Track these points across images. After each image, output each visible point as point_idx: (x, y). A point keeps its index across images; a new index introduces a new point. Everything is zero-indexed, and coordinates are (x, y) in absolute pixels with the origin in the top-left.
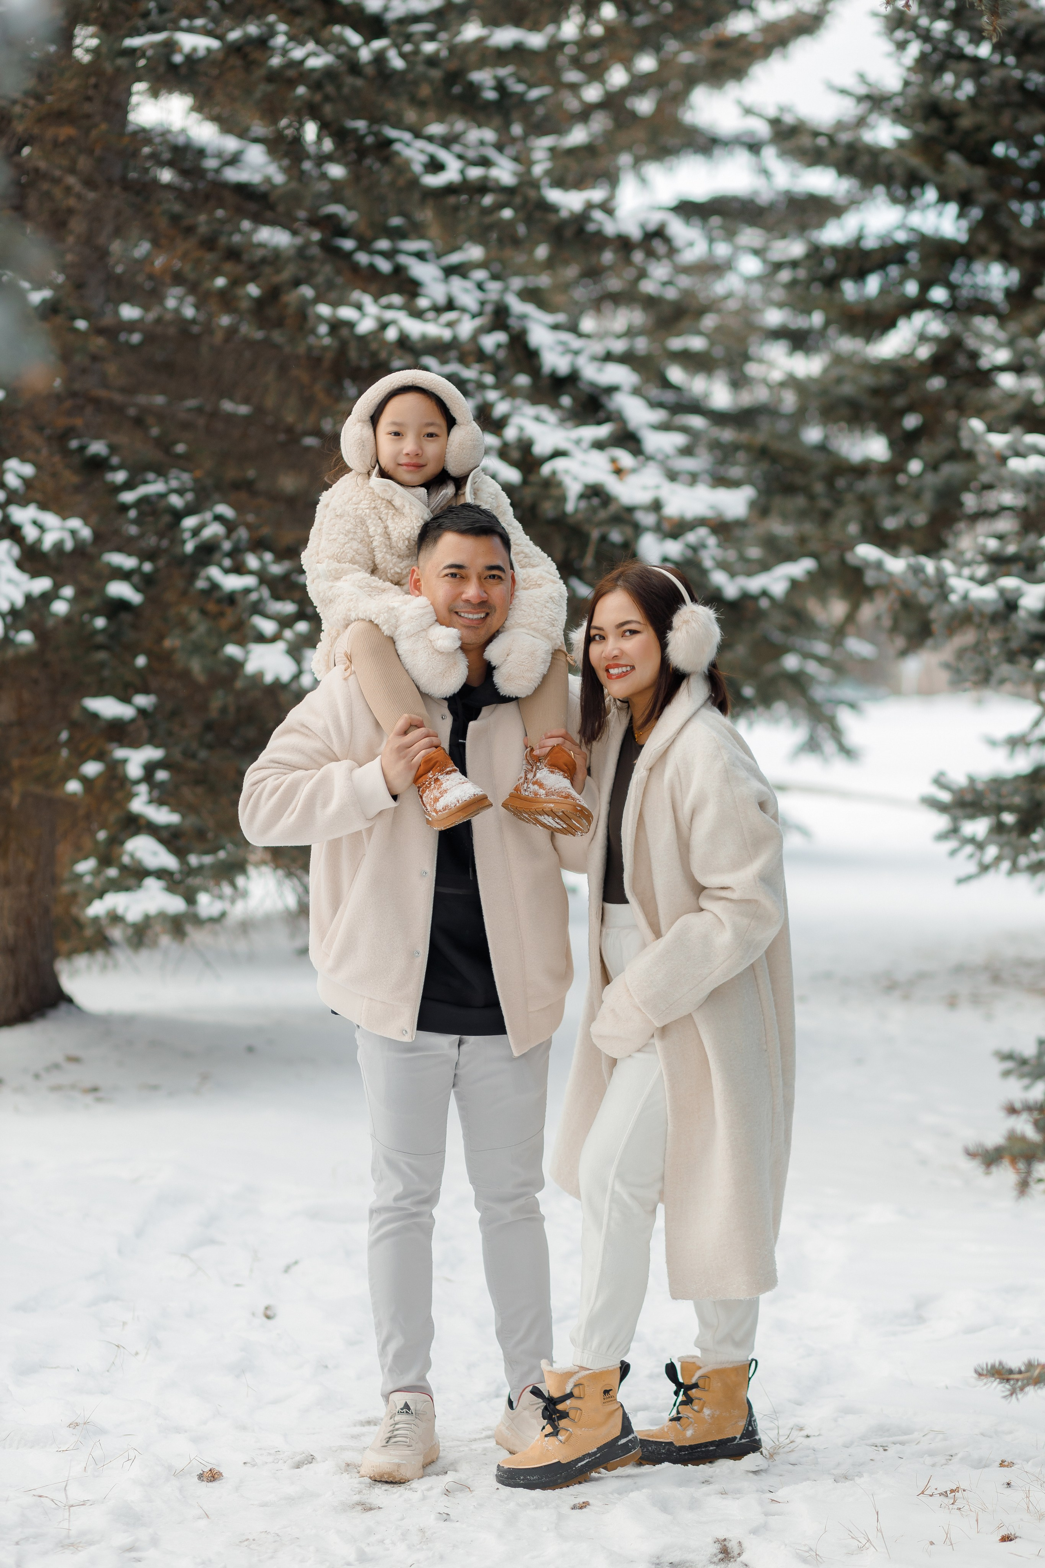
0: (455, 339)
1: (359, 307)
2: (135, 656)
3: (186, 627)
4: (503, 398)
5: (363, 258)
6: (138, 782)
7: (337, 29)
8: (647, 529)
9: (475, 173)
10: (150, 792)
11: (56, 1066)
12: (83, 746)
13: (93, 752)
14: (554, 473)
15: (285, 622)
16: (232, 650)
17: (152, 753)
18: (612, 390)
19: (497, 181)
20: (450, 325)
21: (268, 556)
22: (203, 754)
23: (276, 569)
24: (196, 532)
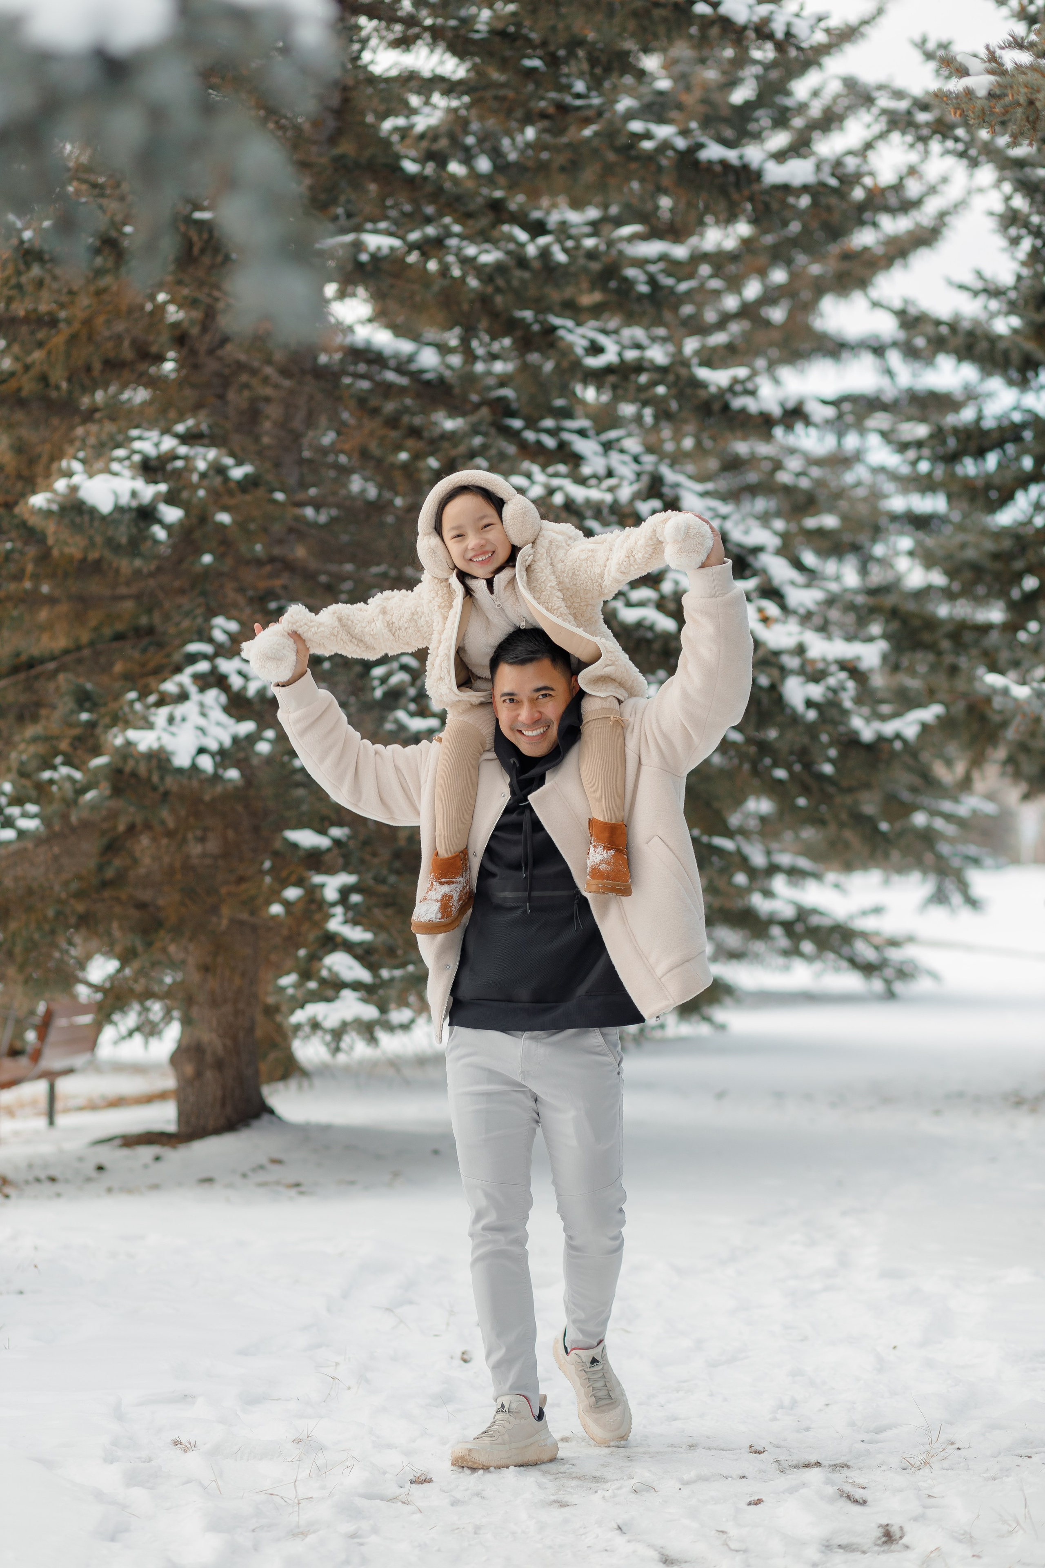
0: (616, 502)
1: (529, 476)
5: (530, 436)
6: (334, 905)
7: (506, 228)
8: (792, 672)
9: (631, 355)
10: (345, 914)
11: (262, 1167)
12: (284, 874)
13: (293, 878)
17: (347, 879)
18: (758, 550)
19: (651, 361)
20: (611, 489)
22: (392, 879)
24: (384, 680)
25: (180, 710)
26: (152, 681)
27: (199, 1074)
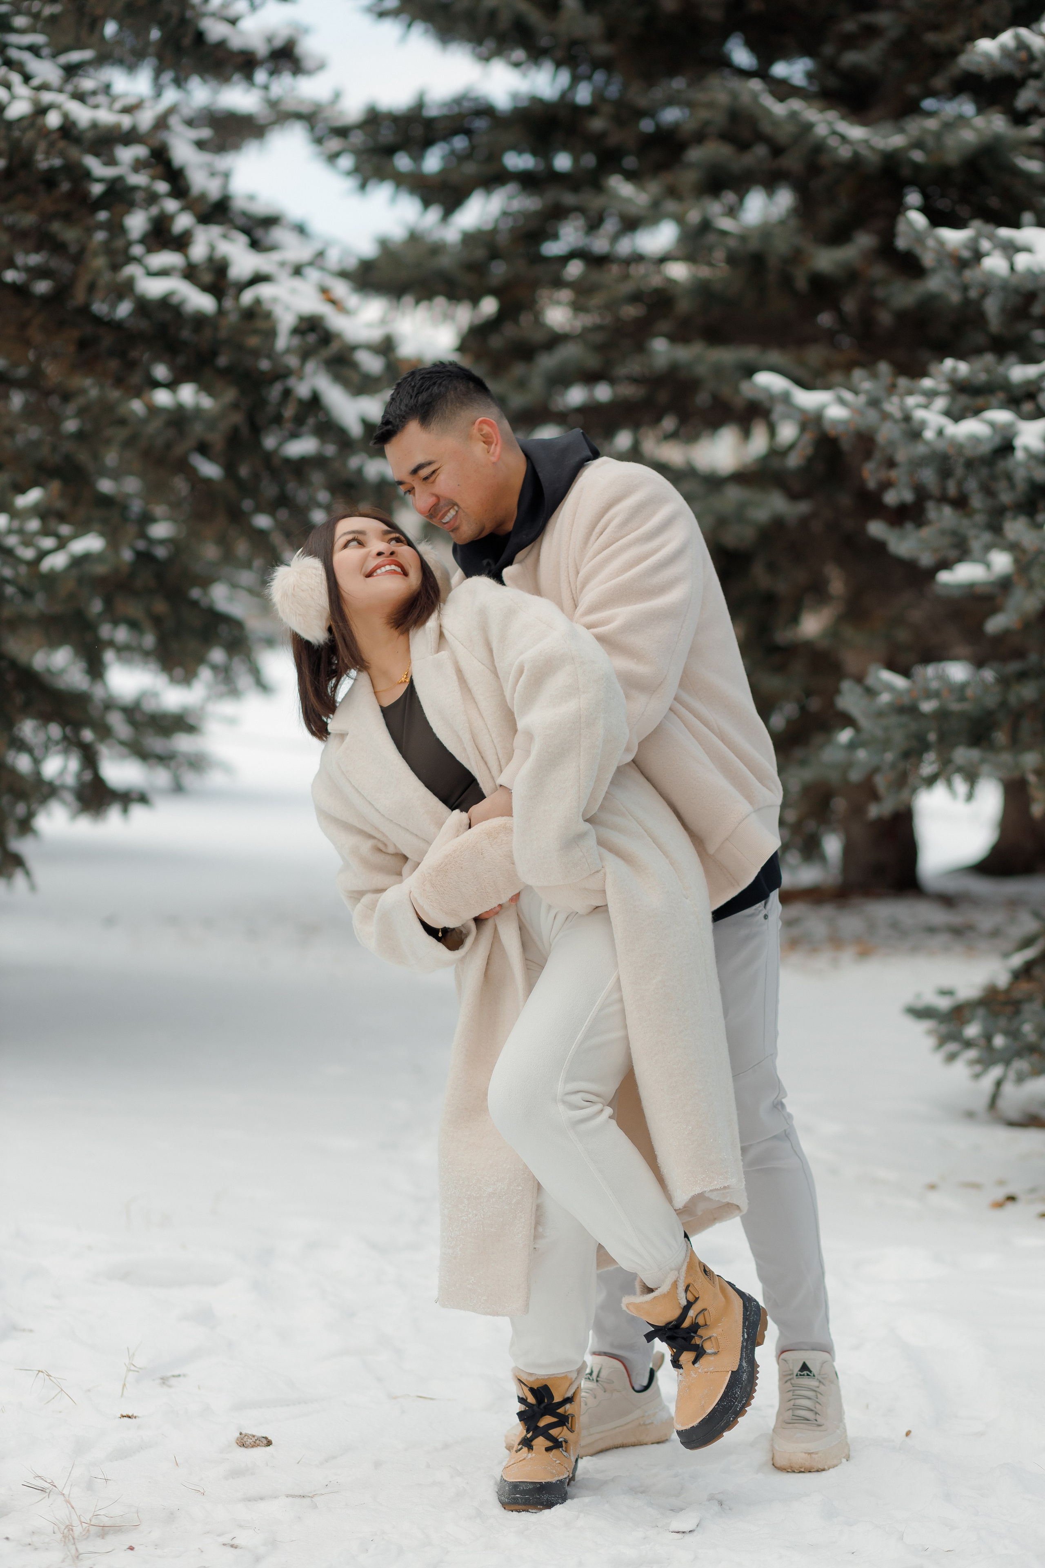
0: (134, 128)
4: (183, 209)
14: (258, 302)
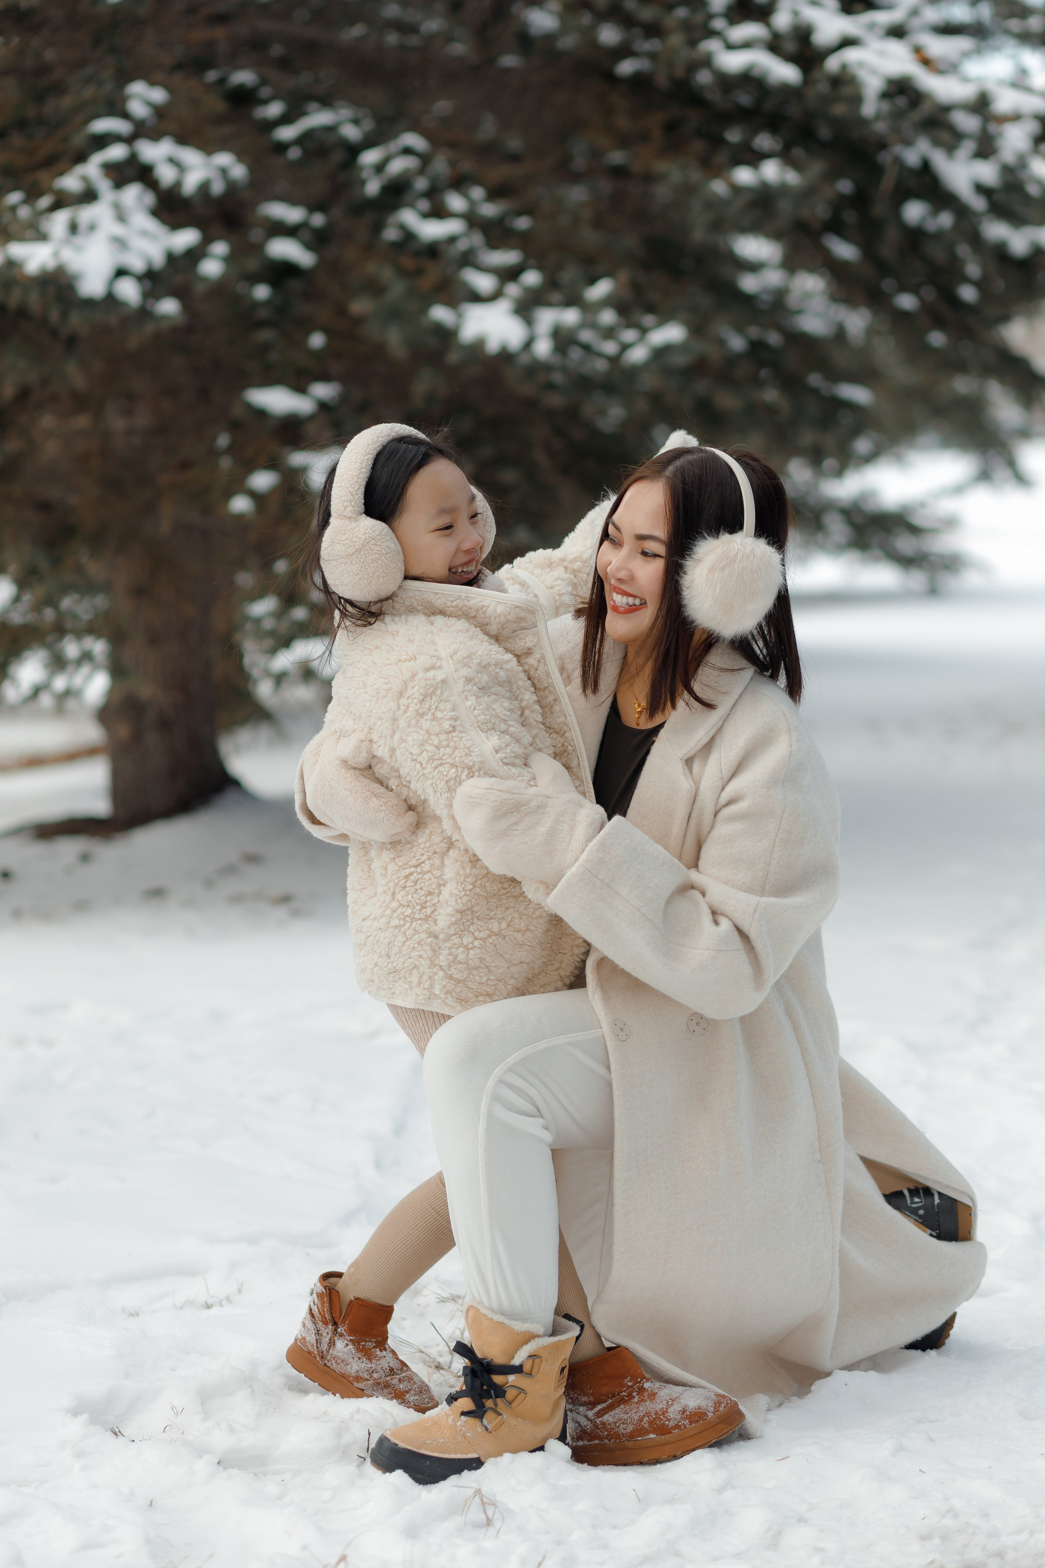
2: (308, 333)
3: (375, 288)
8: (963, 140)
11: (231, 869)
12: (249, 452)
13: (262, 458)
14: (844, 67)
15: (510, 274)
16: (440, 313)
21: (477, 193)
23: (489, 210)
24: (380, 168)
25: (86, 214)
26: (42, 176)
27: (137, 737)
